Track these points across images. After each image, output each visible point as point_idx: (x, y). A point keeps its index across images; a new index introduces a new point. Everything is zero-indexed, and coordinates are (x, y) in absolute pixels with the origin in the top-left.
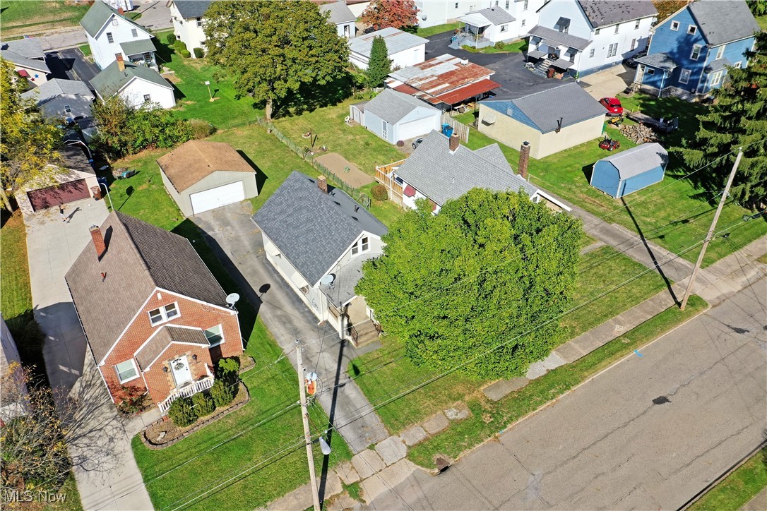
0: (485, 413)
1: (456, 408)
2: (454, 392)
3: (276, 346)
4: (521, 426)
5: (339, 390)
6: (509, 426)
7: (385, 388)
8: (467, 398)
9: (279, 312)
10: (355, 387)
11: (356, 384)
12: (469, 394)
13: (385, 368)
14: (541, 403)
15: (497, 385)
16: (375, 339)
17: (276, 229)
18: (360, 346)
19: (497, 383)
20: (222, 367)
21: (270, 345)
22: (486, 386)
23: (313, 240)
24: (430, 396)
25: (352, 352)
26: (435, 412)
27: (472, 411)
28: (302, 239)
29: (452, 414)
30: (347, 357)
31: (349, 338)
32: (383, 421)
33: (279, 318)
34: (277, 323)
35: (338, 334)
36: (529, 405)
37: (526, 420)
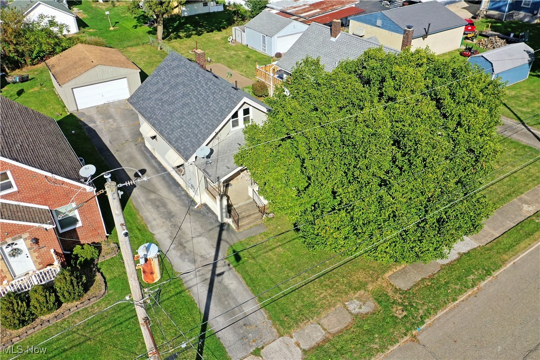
0: (394, 306)
1: (358, 299)
2: (354, 279)
3: (146, 230)
4: (442, 321)
5: (217, 279)
6: (428, 321)
7: (272, 276)
8: (370, 287)
9: (153, 196)
10: (236, 276)
11: (236, 273)
12: (373, 282)
13: (270, 253)
14: (460, 292)
15: (404, 272)
16: (259, 222)
17: (151, 108)
18: (241, 230)
19: (403, 268)
20: (77, 255)
21: (140, 230)
22: (390, 273)
23: (189, 114)
24: (326, 285)
25: (233, 236)
26: (334, 305)
27: (379, 303)
28: (177, 114)
29: (354, 307)
30: (227, 242)
31: (229, 221)
32: (270, 318)
33: (153, 202)
34: (150, 207)
35: (217, 217)
36: (447, 295)
37: (446, 313)
